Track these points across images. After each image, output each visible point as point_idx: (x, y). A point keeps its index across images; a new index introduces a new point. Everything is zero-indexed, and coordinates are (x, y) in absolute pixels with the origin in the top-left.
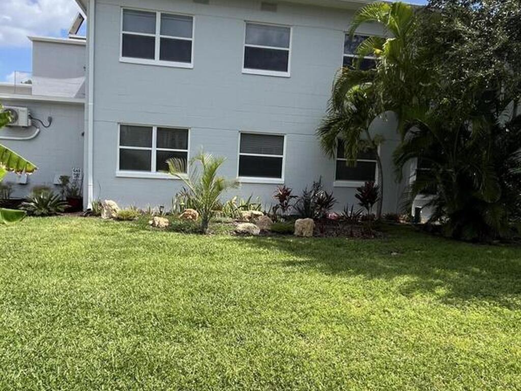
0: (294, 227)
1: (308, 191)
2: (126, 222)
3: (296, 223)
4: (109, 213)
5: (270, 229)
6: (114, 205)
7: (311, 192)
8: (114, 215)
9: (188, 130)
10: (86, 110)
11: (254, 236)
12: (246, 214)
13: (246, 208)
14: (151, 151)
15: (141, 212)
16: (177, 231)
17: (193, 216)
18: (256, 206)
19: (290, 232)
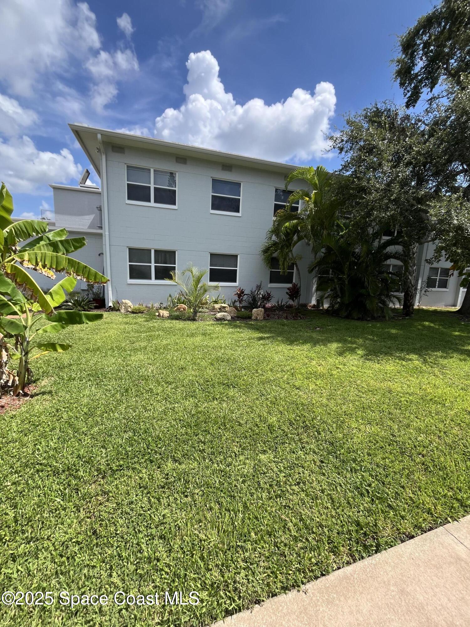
0: (252, 315)
1: (253, 291)
2: (140, 315)
3: (253, 312)
4: (126, 308)
5: (236, 315)
6: (129, 303)
7: (255, 291)
8: (130, 310)
9: (175, 252)
10: (104, 237)
11: (228, 321)
12: (217, 306)
13: (216, 302)
14: (150, 266)
15: (147, 307)
16: (177, 319)
17: (184, 309)
18: (222, 301)
19: (249, 318)
